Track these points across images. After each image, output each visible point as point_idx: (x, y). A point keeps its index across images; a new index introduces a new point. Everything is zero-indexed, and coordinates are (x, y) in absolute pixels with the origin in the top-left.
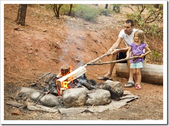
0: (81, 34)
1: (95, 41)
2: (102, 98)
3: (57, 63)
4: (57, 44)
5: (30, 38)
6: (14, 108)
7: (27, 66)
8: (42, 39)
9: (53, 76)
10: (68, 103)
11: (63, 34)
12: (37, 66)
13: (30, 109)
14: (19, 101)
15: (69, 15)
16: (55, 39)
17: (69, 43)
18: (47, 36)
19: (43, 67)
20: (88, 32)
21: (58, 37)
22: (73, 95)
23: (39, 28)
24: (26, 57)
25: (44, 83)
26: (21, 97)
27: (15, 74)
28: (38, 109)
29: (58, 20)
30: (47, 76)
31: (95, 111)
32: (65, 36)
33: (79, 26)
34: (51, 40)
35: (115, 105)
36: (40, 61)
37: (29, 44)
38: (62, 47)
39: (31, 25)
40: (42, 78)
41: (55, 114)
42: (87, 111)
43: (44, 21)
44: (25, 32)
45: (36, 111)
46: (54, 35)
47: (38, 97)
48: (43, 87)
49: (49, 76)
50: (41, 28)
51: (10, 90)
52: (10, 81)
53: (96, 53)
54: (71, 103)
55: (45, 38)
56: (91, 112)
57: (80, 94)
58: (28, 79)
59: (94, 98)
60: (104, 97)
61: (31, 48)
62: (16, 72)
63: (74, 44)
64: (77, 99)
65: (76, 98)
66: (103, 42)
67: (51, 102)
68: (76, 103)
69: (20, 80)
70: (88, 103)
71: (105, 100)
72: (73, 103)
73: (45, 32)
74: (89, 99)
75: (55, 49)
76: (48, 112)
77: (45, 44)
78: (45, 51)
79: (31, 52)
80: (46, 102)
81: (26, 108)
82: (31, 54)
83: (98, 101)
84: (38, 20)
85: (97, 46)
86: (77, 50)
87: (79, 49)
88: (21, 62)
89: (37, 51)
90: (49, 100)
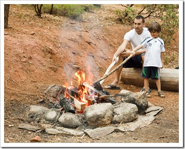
0: (73, 36)
1: (89, 43)
2: (130, 114)
3: (55, 71)
4: (50, 49)
5: (19, 44)
6: (30, 133)
7: (24, 78)
8: (32, 43)
9: (60, 89)
10: (93, 122)
11: (53, 36)
12: (35, 76)
13: (49, 133)
14: (32, 123)
15: (51, 14)
16: (46, 43)
17: (63, 47)
18: (37, 39)
19: (42, 77)
20: (79, 33)
21: (48, 40)
22: (99, 113)
23: (24, 30)
24: (21, 66)
25: (52, 98)
26: (32, 117)
27: (14, 89)
28: (59, 132)
29: (41, 20)
30: (53, 89)
31: (126, 130)
32: (55, 38)
33: (66, 26)
34: (43, 45)
35: (145, 121)
36: (36, 71)
37: (20, 51)
38: (56, 52)
39: (14, 27)
40: (48, 92)
41: (82, 137)
42: (117, 131)
43: (26, 21)
44: (11, 36)
45: (58, 135)
46: (43, 38)
47: (56, 117)
48: (51, 103)
49: (55, 89)
50: (27, 30)
51: (16, 109)
52: (12, 99)
53: (93, 56)
54: (97, 122)
55: (36, 43)
56: (122, 132)
57: (106, 110)
58: (32, 94)
59: (121, 114)
60: (132, 112)
61: (24, 55)
62: (15, 86)
63: (67, 48)
64: (104, 117)
65: (102, 116)
66: (97, 43)
67: (73, 122)
68: (103, 122)
69: (24, 97)
70: (115, 121)
71: (133, 115)
72: (99, 122)
73: (33, 34)
74: (115, 116)
75: (50, 55)
76: (73, 135)
77: (38, 50)
78: (39, 58)
79: (24, 60)
80: (67, 123)
81: (44, 131)
82: (25, 62)
83: (126, 118)
84: (20, 21)
85: (92, 49)
86: (73, 55)
87: (74, 53)
88: (16, 73)
89: (30, 58)
90: (70, 120)
